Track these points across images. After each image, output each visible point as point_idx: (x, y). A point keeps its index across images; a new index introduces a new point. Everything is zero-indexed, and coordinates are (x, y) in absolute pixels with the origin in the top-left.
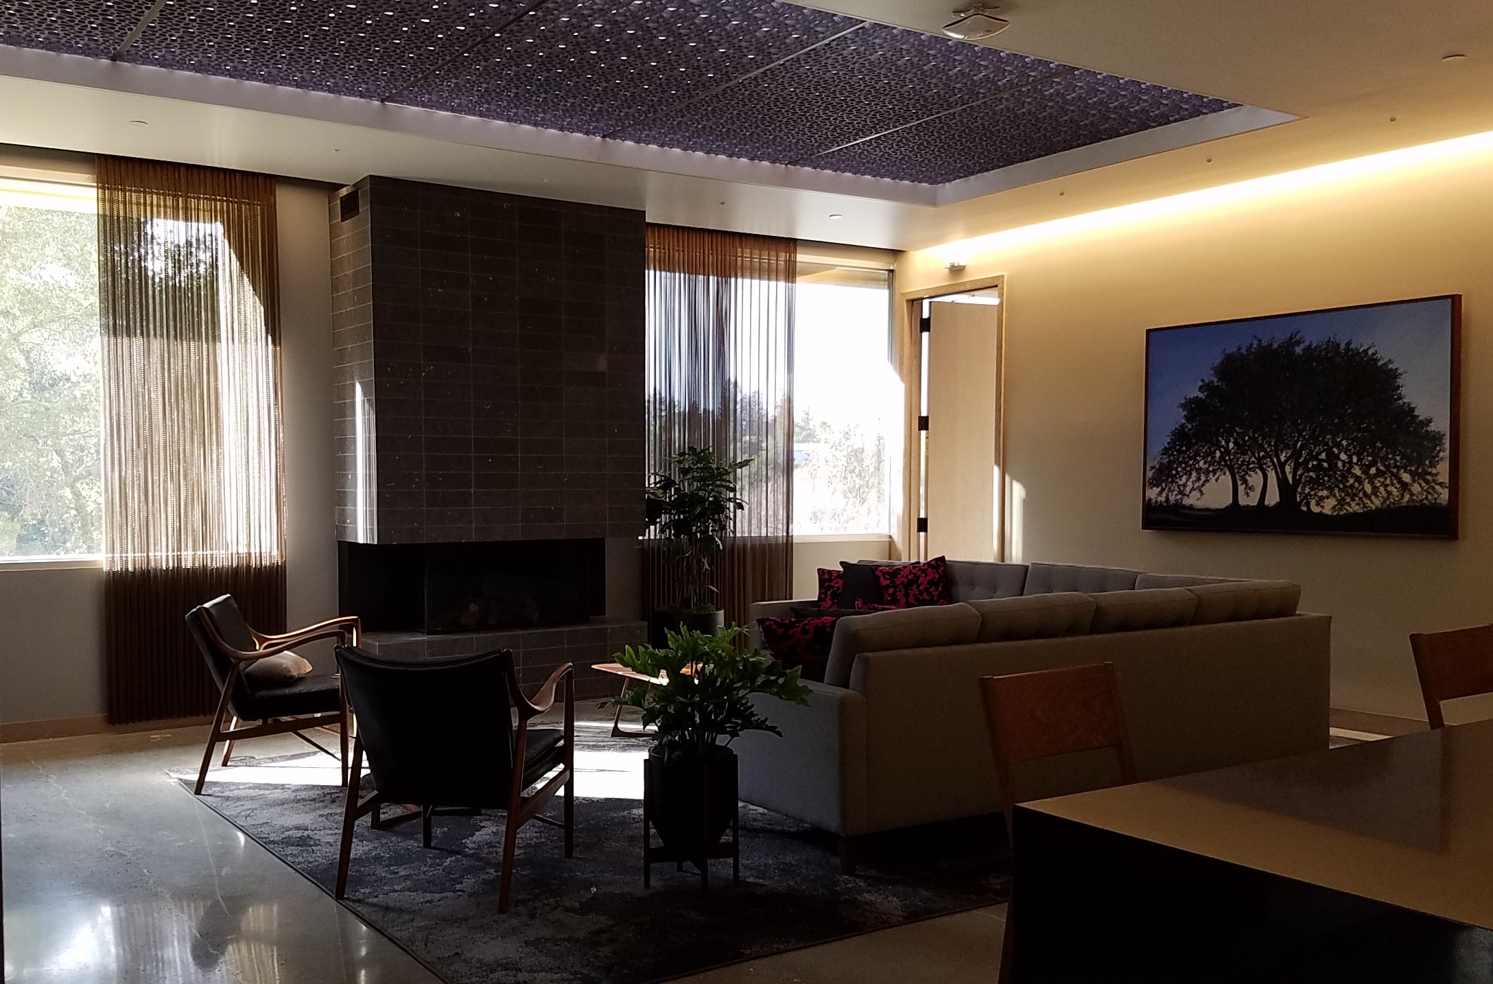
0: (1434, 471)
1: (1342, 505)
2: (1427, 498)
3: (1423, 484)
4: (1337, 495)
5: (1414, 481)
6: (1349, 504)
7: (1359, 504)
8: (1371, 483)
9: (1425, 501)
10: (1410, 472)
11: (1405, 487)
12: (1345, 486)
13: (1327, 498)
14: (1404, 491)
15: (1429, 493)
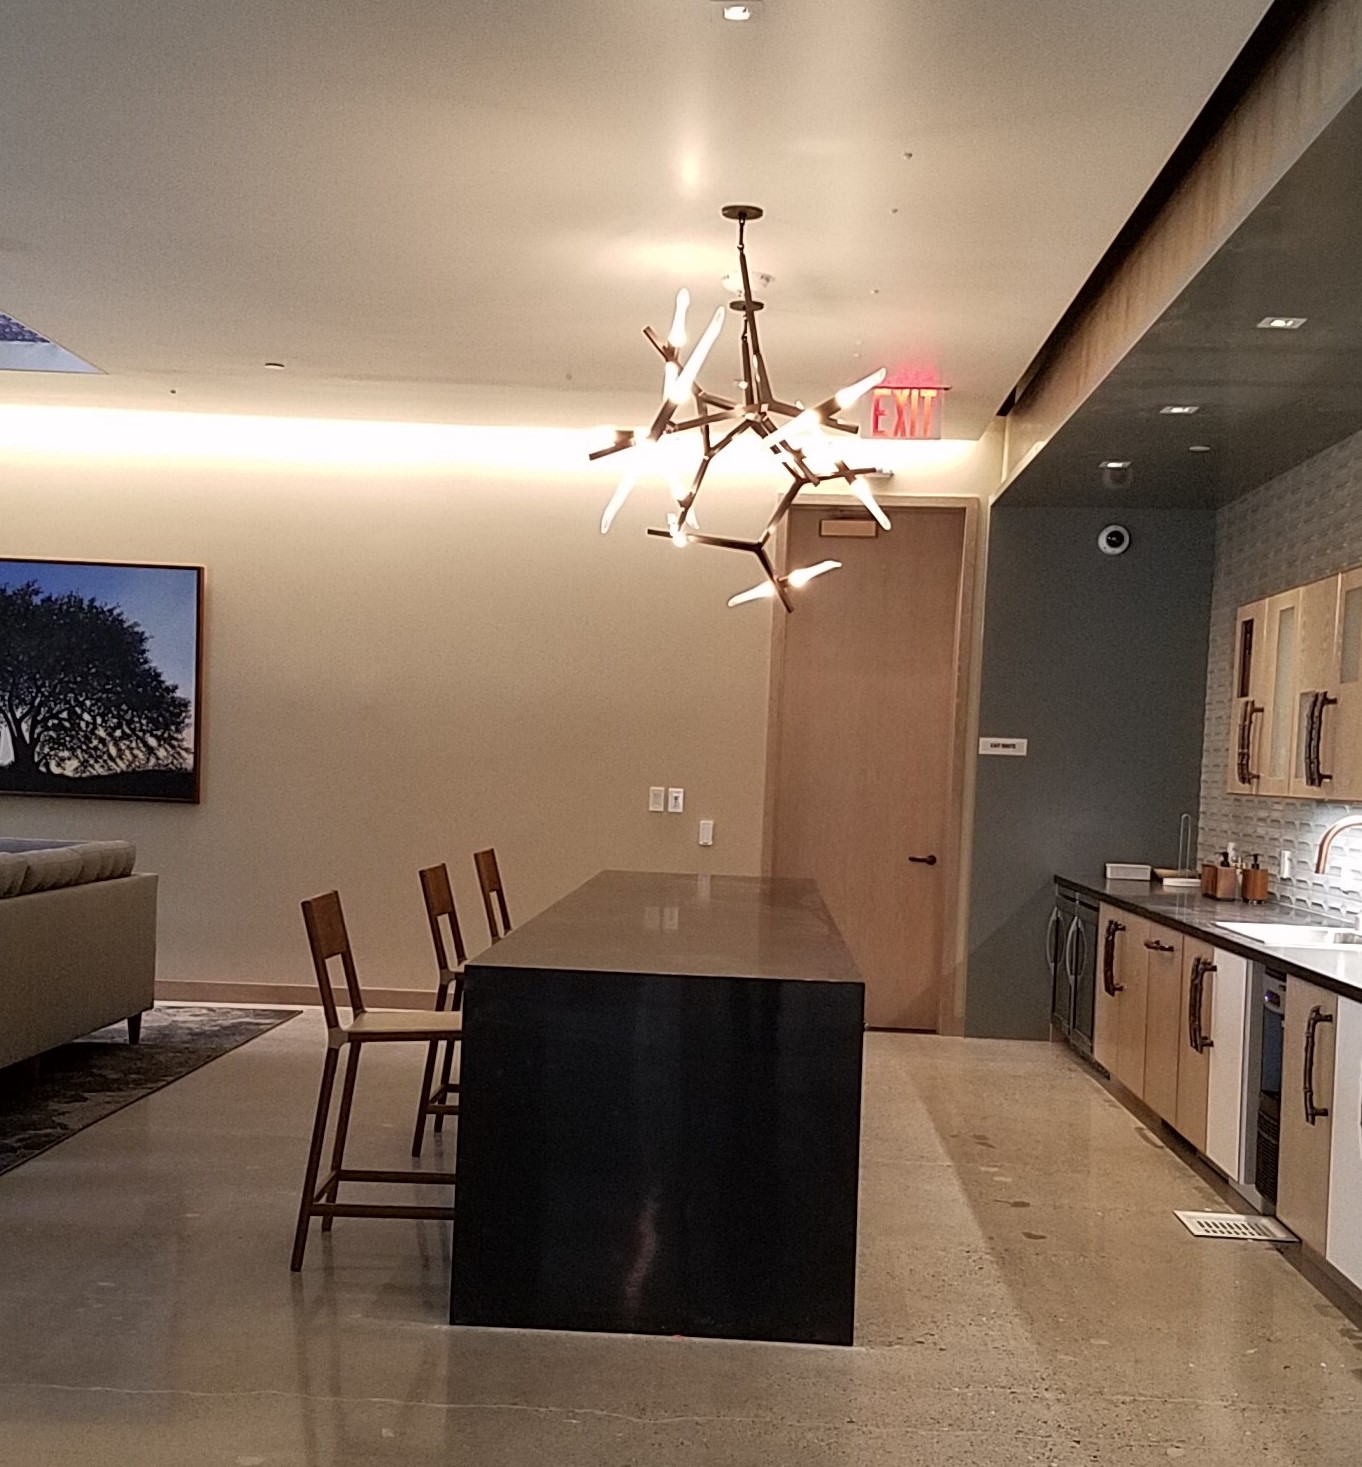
0: (180, 737)
1: (86, 767)
2: (172, 763)
3: (169, 748)
4: (80, 756)
5: (160, 745)
6: (92, 766)
7: (102, 767)
8: (116, 745)
9: (170, 766)
10: (156, 737)
11: (151, 750)
12: (89, 748)
13: (69, 759)
14: (150, 754)
15: (174, 757)
